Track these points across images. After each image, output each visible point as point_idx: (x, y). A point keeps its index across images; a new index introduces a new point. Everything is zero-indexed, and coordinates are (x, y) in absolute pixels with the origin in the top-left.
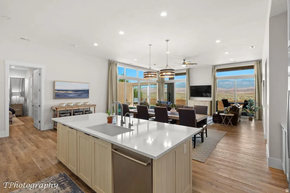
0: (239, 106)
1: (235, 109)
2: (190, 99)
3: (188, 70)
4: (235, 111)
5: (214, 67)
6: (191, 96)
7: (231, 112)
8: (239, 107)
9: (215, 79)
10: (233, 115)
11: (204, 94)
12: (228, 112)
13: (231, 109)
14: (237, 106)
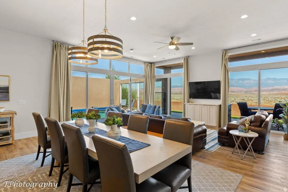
0: (267, 117)
1: (260, 123)
2: (188, 102)
3: (187, 59)
4: (260, 126)
5: (224, 52)
6: (190, 98)
7: (253, 127)
8: (268, 119)
9: (226, 70)
10: (256, 135)
11: (213, 95)
12: (245, 130)
13: (251, 122)
14: (264, 117)
